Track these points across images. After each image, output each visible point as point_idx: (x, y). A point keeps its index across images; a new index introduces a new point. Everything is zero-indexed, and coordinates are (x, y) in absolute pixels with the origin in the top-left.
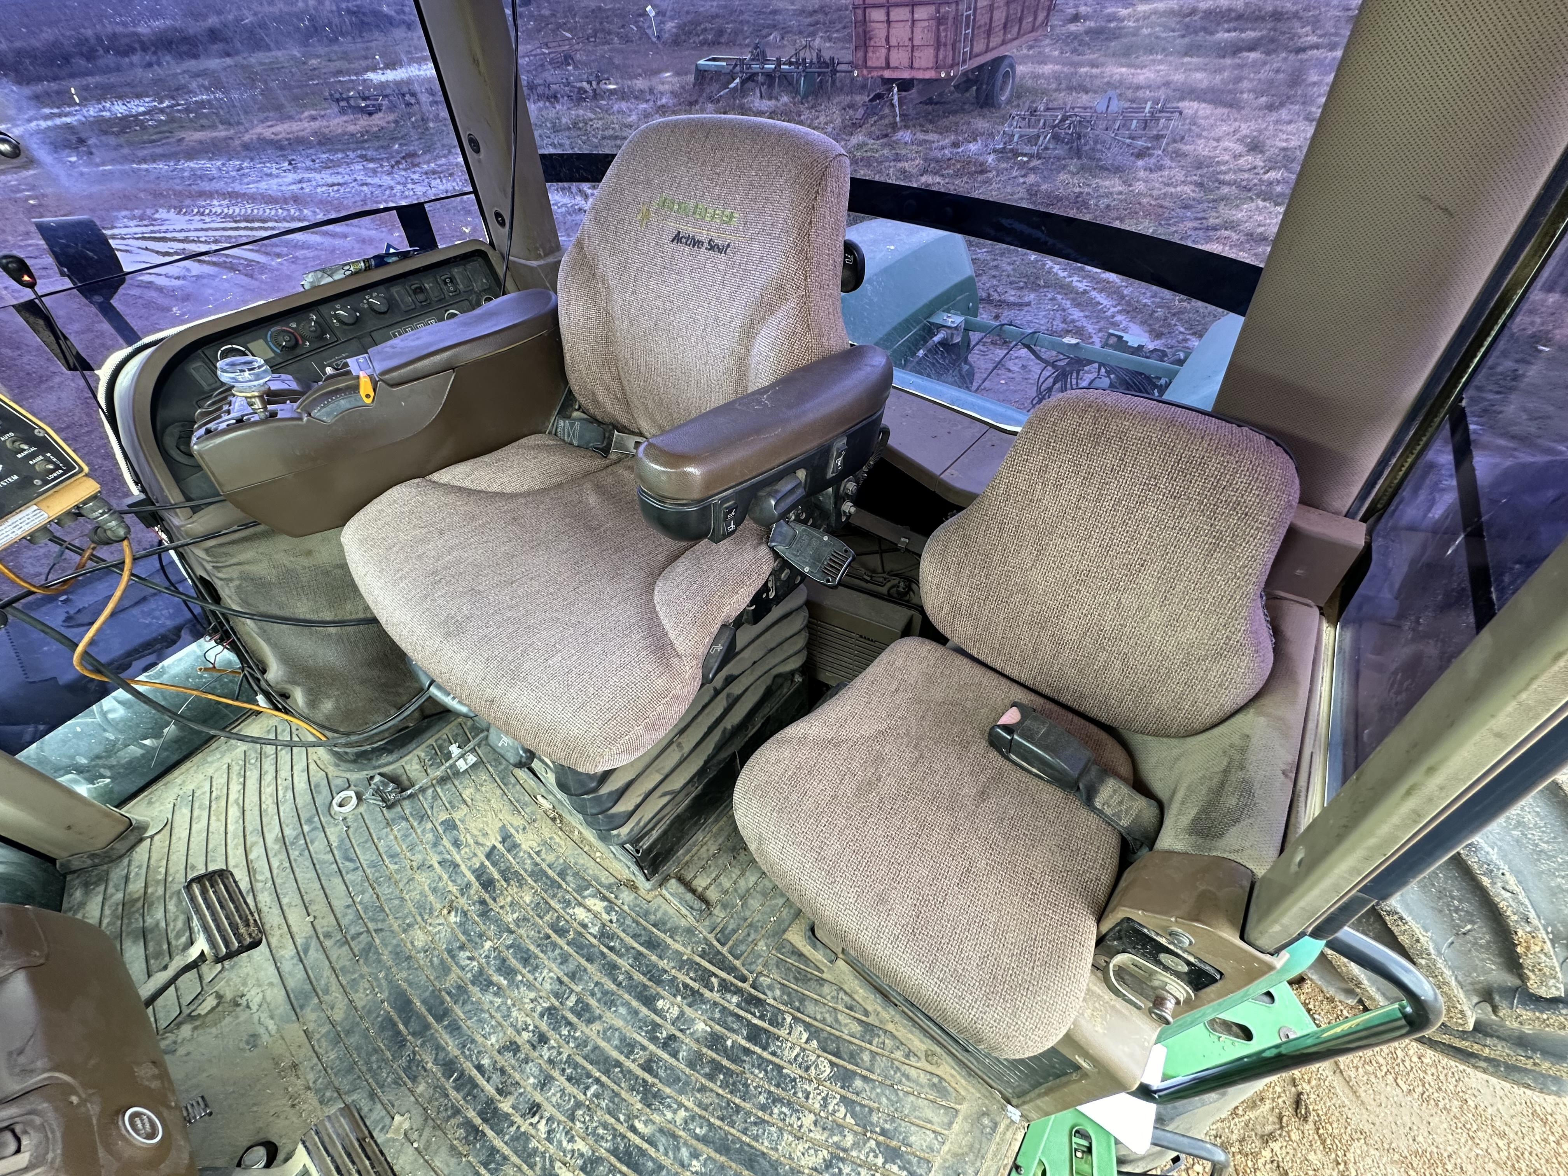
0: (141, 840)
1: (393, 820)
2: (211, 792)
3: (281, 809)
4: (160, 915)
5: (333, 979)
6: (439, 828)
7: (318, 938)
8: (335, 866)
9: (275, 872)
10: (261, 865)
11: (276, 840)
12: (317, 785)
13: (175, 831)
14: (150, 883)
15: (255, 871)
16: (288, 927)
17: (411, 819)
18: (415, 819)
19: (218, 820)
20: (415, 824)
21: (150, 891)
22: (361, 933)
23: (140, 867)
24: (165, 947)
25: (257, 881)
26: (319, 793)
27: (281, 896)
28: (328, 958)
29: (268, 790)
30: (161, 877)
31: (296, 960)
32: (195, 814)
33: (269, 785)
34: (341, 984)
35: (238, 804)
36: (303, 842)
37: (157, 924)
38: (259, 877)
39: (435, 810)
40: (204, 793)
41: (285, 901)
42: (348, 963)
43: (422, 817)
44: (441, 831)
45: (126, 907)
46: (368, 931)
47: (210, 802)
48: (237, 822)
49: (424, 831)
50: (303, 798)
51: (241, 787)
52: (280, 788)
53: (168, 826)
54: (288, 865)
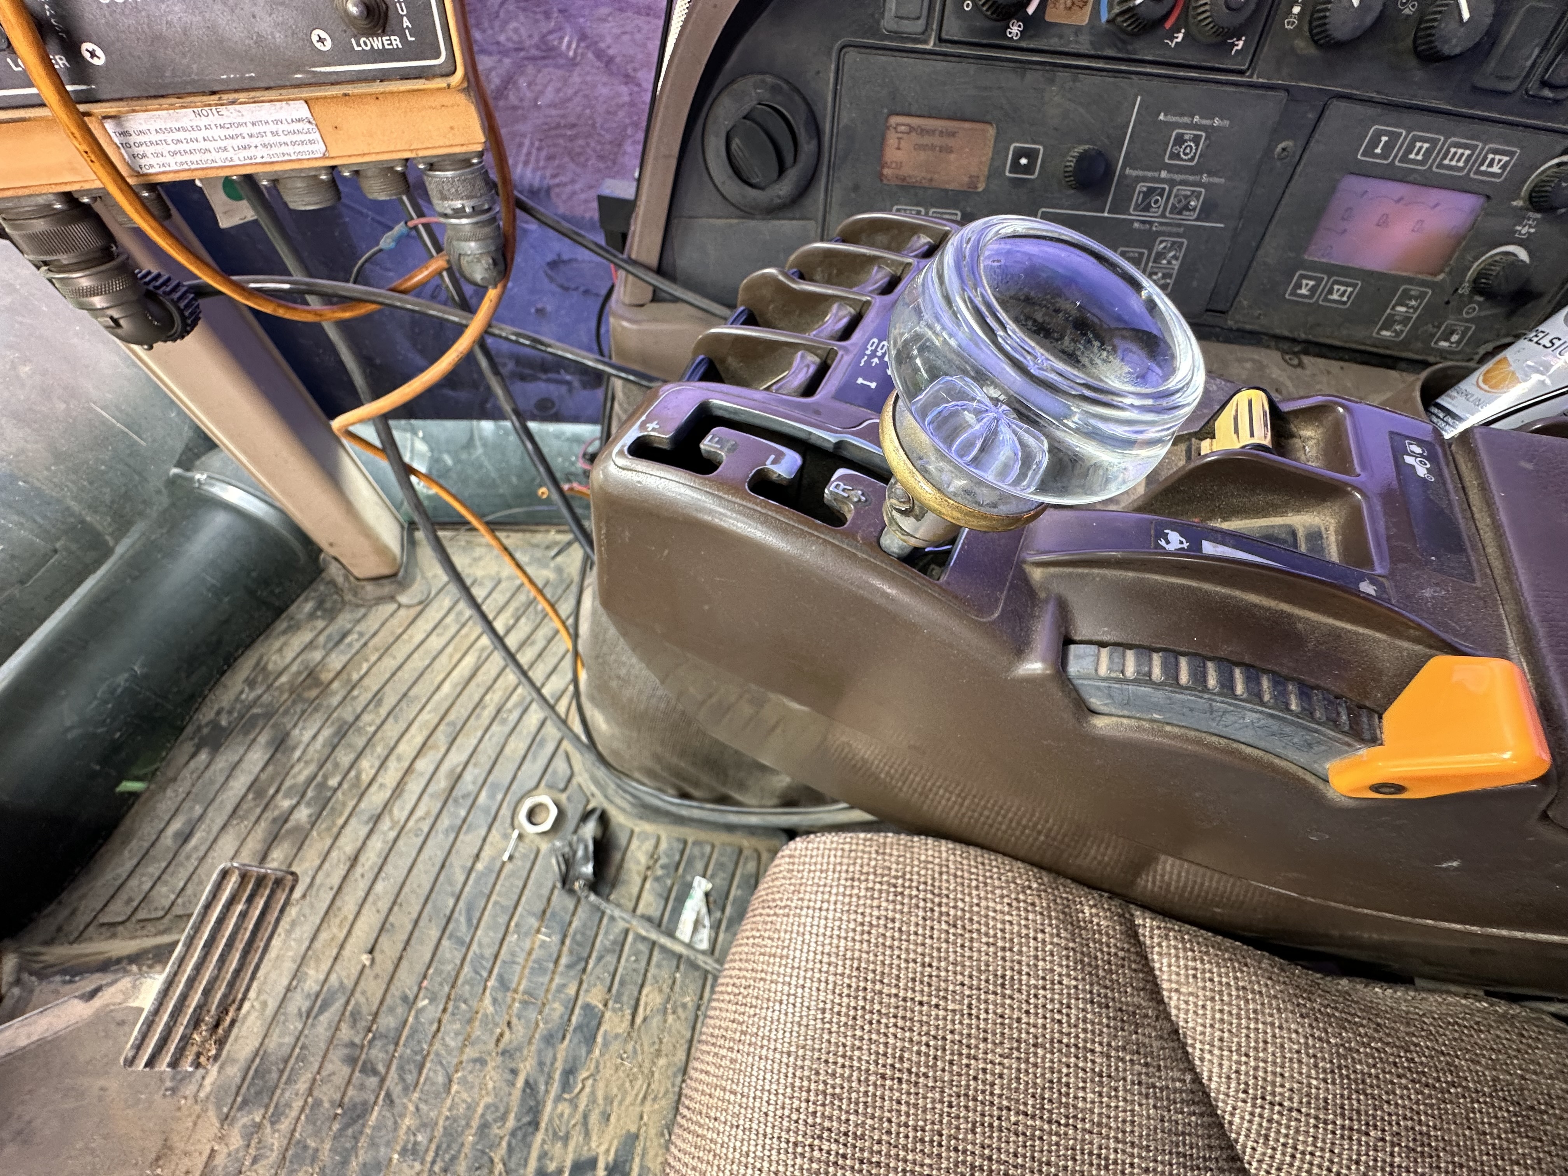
0: (392, 598)
1: (553, 915)
3: (493, 727)
4: (307, 736)
5: (297, 1104)
6: (577, 1011)
7: (347, 1002)
8: (451, 902)
9: (411, 823)
10: (414, 787)
11: (452, 771)
13: (420, 622)
14: (344, 676)
15: (402, 791)
16: (349, 932)
17: (567, 942)
18: (571, 952)
19: (451, 656)
20: (564, 961)
21: (335, 685)
22: (375, 1072)
23: (361, 635)
24: (271, 791)
25: (391, 811)
26: (535, 758)
27: (383, 874)
28: (324, 1057)
30: (355, 677)
31: (306, 1004)
32: (448, 620)
34: (294, 1130)
36: (463, 813)
37: (294, 748)
38: (396, 811)
39: (599, 970)
41: (379, 887)
42: (327, 1105)
43: (580, 959)
44: (573, 1021)
45: (309, 681)
46: (383, 1080)
48: (456, 685)
49: (560, 989)
50: (517, 746)
53: (419, 608)
54: (426, 829)
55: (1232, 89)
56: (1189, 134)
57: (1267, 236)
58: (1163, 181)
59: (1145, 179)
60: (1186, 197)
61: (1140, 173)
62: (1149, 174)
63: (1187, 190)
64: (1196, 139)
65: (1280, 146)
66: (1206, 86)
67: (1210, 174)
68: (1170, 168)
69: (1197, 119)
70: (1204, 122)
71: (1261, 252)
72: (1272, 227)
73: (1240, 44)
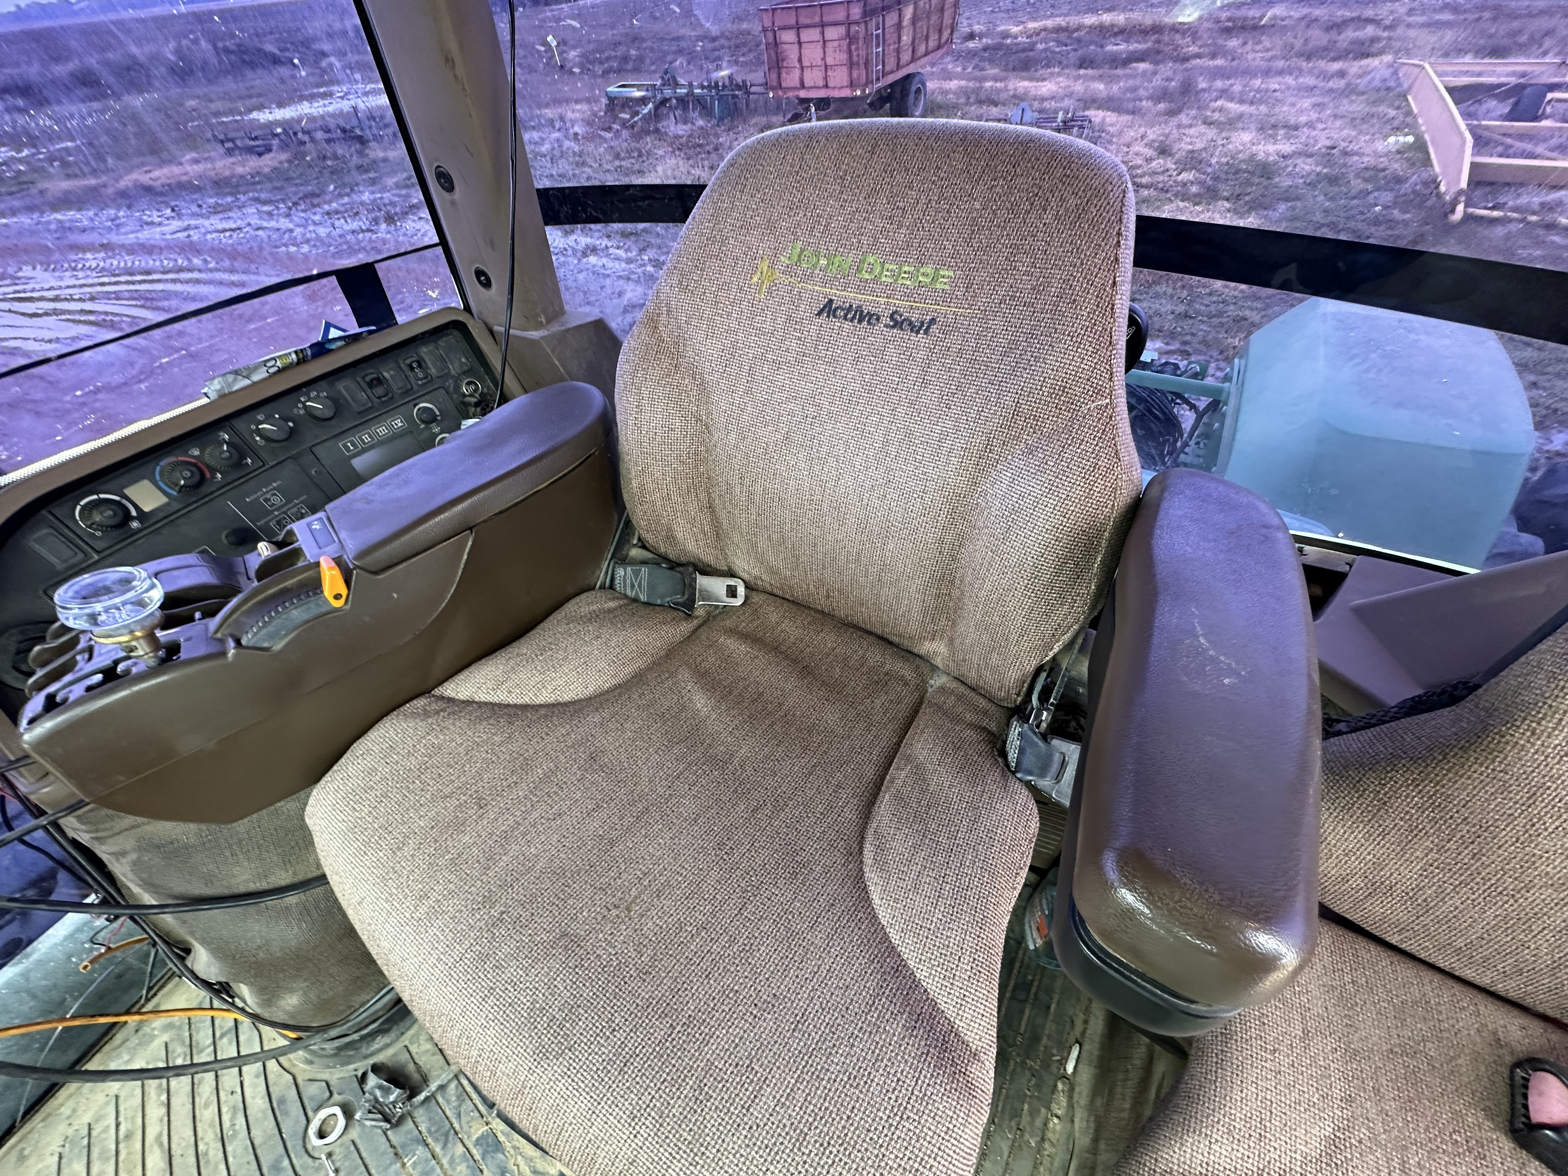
1: (404, 1146)
2: (118, 1125)
3: (229, 1149)
6: (474, 1151)
12: (282, 1101)
17: (430, 1140)
18: (436, 1140)
20: (438, 1150)
26: (286, 1113)
29: (207, 1114)
32: (94, 1171)
33: (207, 1105)
35: (161, 1144)
39: (464, 1119)
40: (106, 1129)
43: (446, 1135)
44: (478, 1157)
47: (117, 1143)
49: (452, 1161)
50: (264, 1128)
51: (164, 1110)
52: (224, 1109)
55: (266, 473)
56: (268, 496)
62: (270, 518)
63: (295, 509)
64: (274, 495)
65: (312, 473)
66: (253, 480)
69: (264, 490)
70: (269, 488)
73: (249, 461)
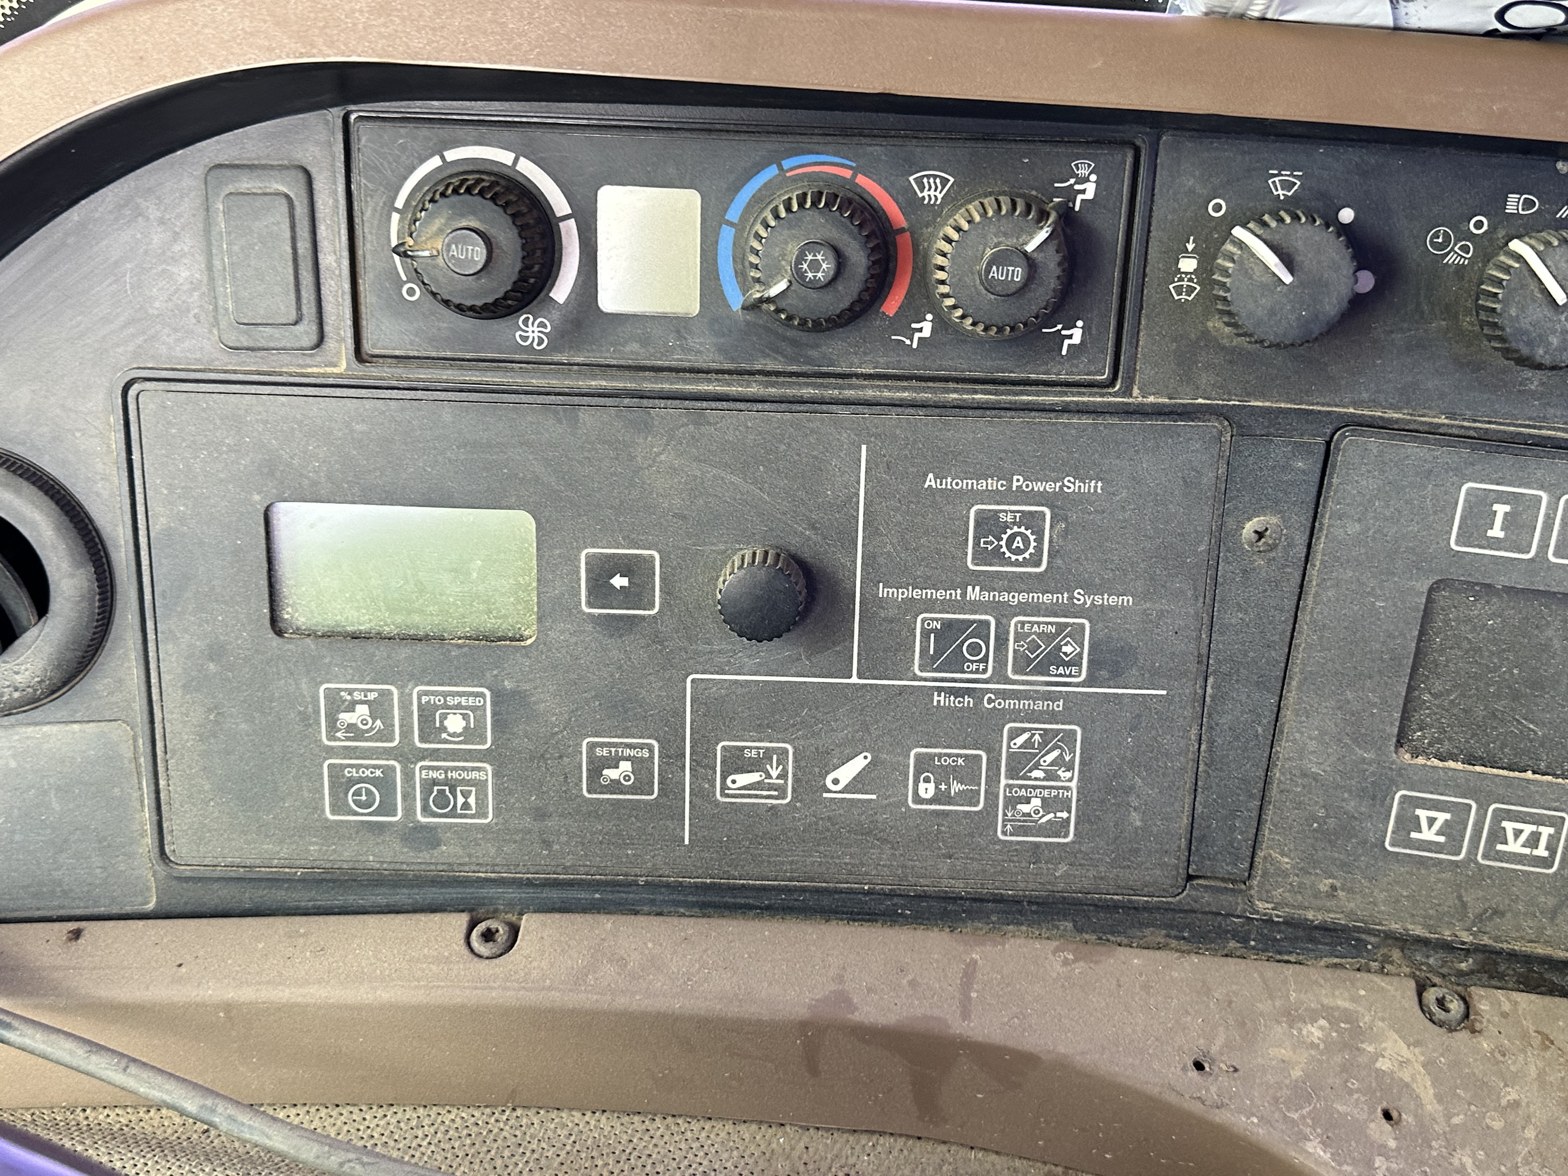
55: (1087, 420)
56: (1008, 511)
57: (1287, 714)
58: (976, 607)
59: (930, 605)
60: (1048, 638)
61: (917, 594)
62: (940, 594)
63: (1047, 623)
64: (1032, 521)
65: (1249, 528)
66: (1018, 419)
67: (1090, 588)
68: (986, 582)
69: (1018, 481)
70: (1039, 487)
71: (1283, 748)
72: (1291, 696)
73: (1077, 335)
